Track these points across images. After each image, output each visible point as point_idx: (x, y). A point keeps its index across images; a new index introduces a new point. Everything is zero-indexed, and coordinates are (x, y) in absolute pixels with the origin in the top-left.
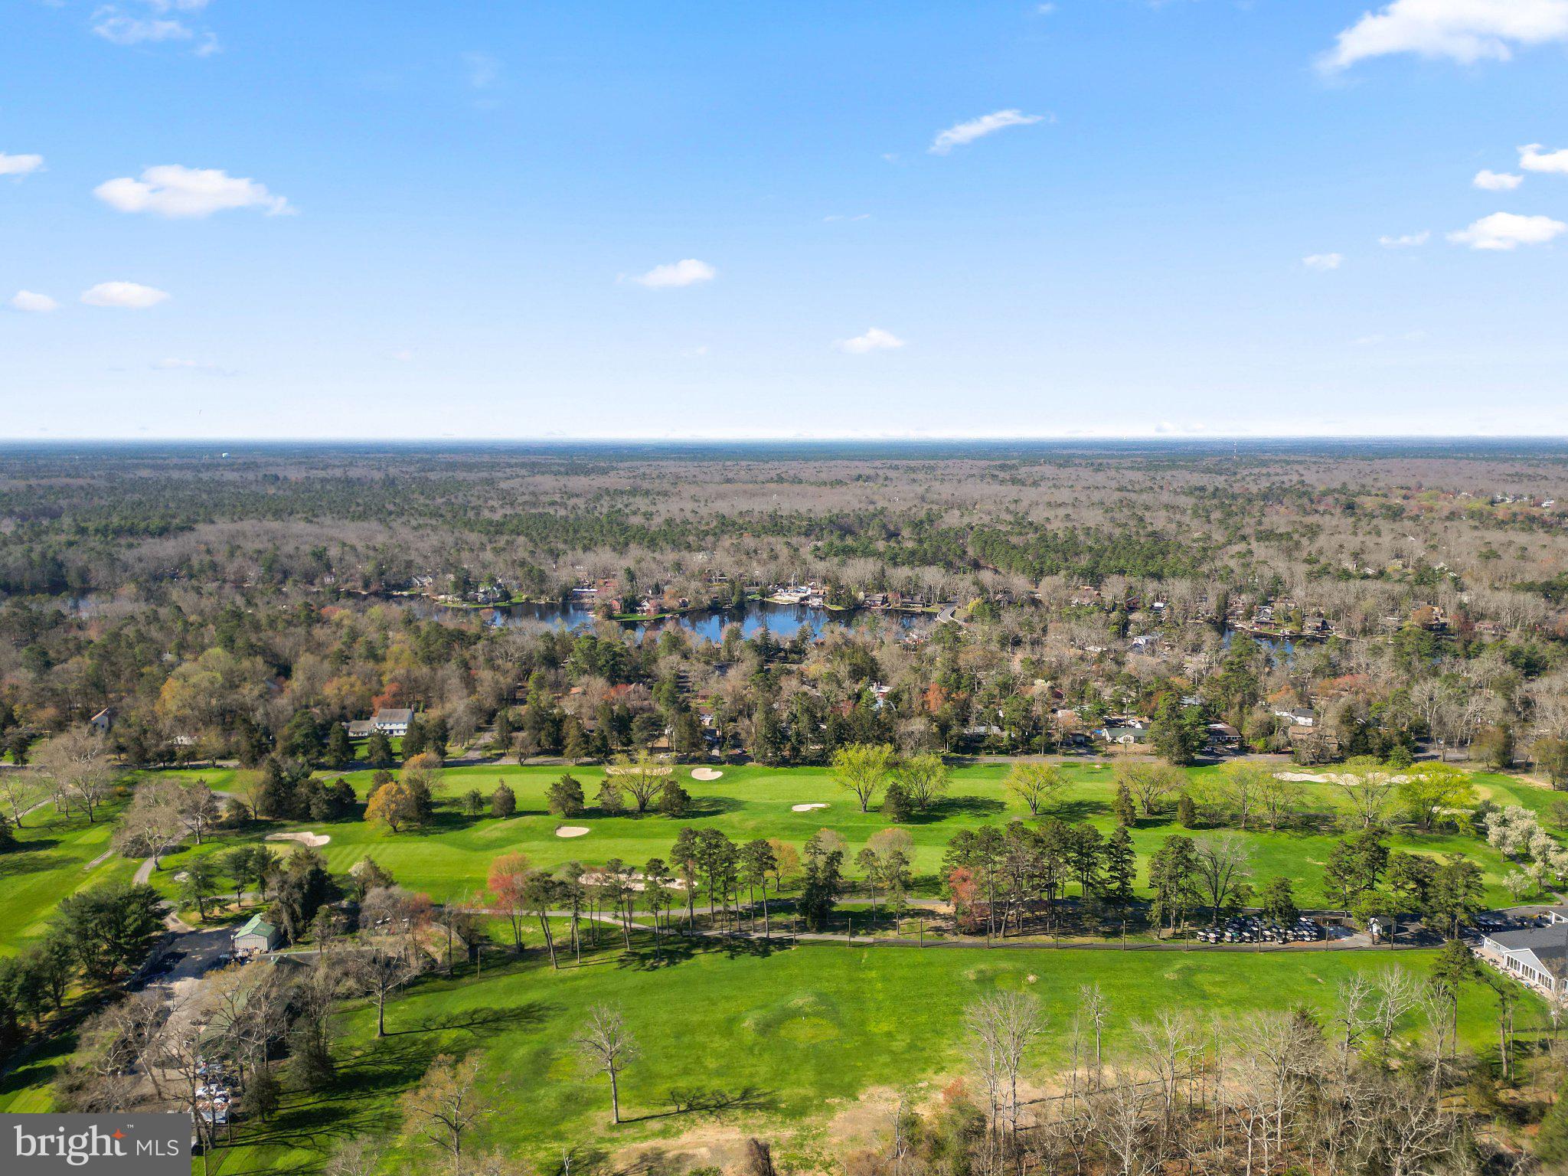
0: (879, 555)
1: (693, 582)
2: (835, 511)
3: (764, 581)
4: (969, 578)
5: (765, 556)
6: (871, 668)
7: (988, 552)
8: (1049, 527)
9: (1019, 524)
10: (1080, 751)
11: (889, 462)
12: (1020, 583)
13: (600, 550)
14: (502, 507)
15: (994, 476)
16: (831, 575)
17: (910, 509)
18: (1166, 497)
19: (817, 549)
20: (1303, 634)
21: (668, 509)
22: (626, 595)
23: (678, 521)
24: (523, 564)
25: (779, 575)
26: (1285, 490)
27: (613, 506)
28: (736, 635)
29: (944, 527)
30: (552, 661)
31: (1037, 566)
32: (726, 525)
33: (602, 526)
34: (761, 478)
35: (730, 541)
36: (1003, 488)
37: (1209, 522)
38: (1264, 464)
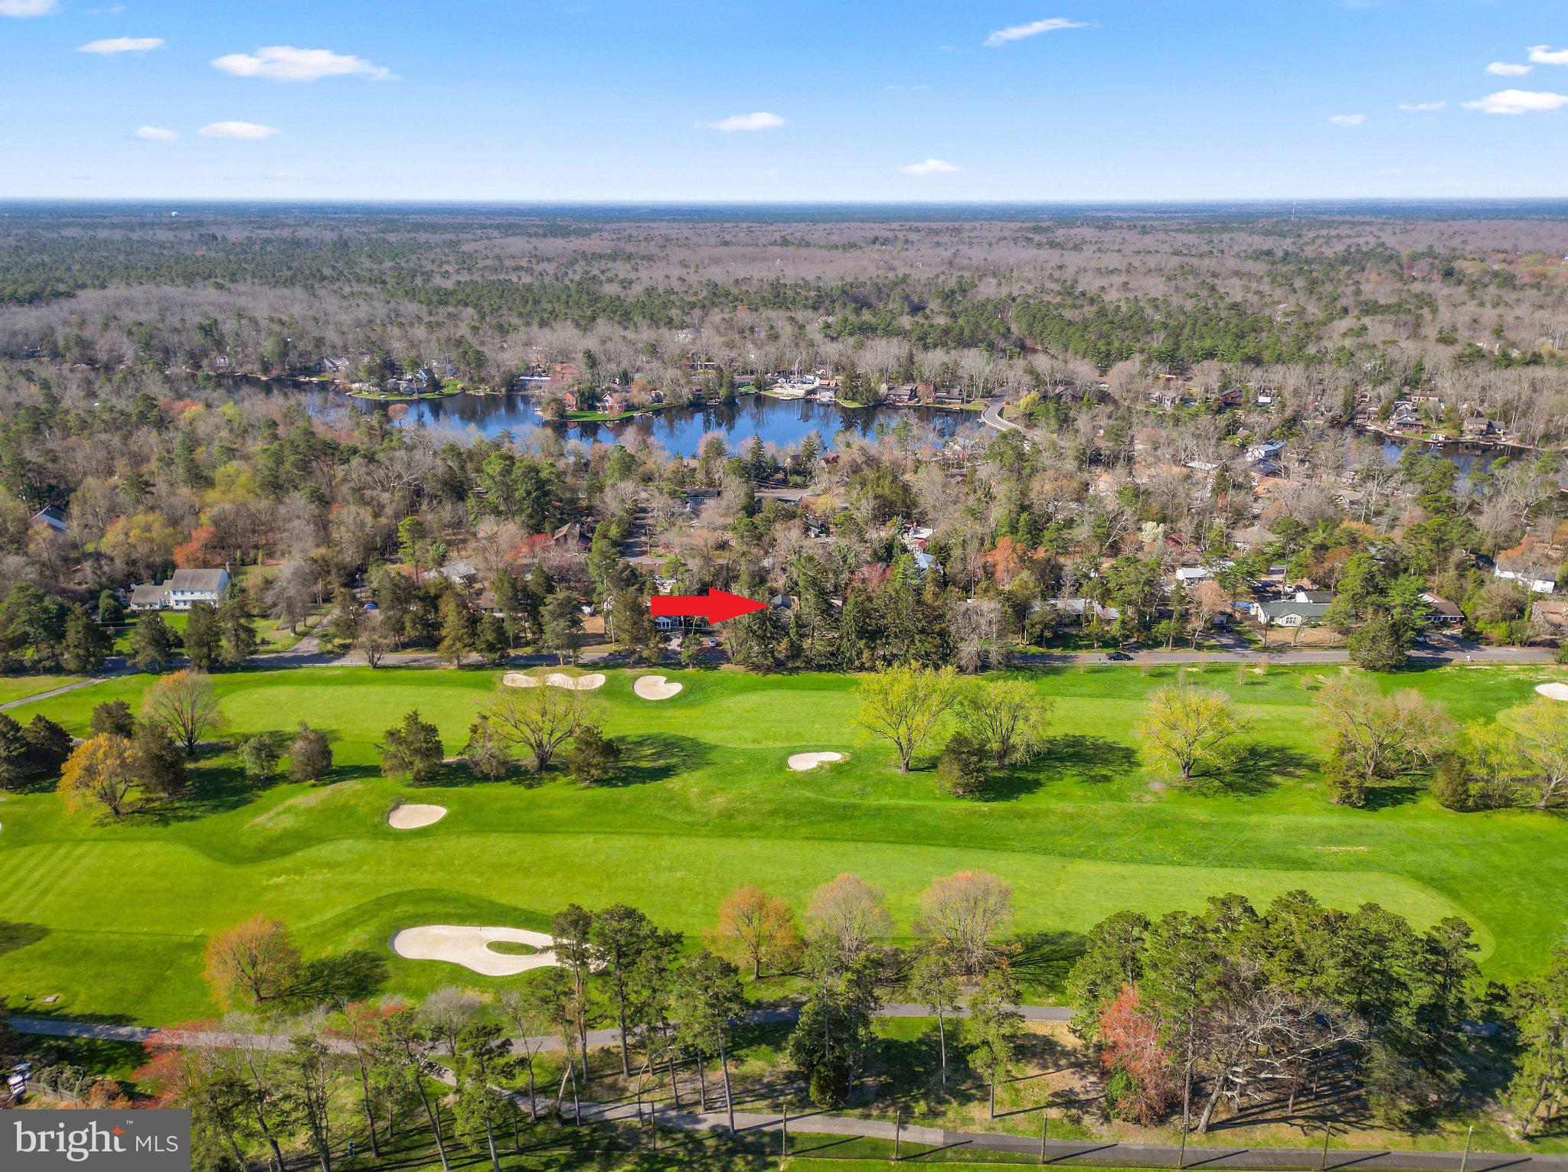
0: (904, 334)
1: (670, 371)
2: (849, 279)
3: (761, 368)
4: (1020, 363)
5: (763, 335)
6: (904, 501)
7: (1037, 328)
8: (1107, 298)
9: (1070, 294)
10: (1225, 641)
11: (908, 225)
12: (1084, 371)
13: (557, 325)
14: (458, 272)
15: (1028, 239)
16: (844, 360)
17: (937, 276)
18: (1231, 263)
19: (828, 326)
20: (1463, 439)
21: (651, 276)
22: (585, 386)
23: (661, 290)
24: (459, 343)
25: (780, 359)
26: (1366, 254)
27: (587, 273)
28: (718, 450)
29: (980, 298)
30: (457, 490)
31: (1103, 348)
32: (718, 296)
33: (570, 296)
34: (763, 240)
35: (719, 317)
36: (1041, 252)
37: (1295, 292)
38: (1328, 225)
